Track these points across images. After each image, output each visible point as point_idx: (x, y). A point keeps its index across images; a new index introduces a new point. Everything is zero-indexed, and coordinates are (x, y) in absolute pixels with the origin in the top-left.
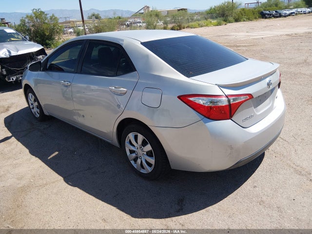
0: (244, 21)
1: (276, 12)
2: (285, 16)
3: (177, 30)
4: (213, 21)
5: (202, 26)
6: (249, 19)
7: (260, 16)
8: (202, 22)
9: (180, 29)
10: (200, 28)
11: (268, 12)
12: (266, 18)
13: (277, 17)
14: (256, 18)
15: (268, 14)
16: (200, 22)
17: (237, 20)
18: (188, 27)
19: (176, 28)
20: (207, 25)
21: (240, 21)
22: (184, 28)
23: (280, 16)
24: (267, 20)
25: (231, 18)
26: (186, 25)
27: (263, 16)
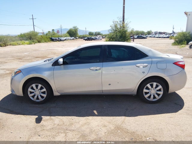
0: (43, 42)
1: (58, 38)
2: (63, 41)
3: (4, 46)
4: (26, 42)
5: (20, 45)
6: (46, 41)
7: (51, 40)
8: (20, 42)
9: (5, 46)
10: (19, 46)
11: (54, 38)
12: (54, 41)
13: (59, 41)
14: (49, 41)
15: (55, 39)
16: (18, 42)
17: (39, 42)
18: (10, 45)
19: (3, 45)
20: (23, 44)
21: (41, 42)
22: (8, 45)
23: (61, 40)
24: (55, 42)
25: (35, 41)
26: (9, 44)
27: (52, 40)
